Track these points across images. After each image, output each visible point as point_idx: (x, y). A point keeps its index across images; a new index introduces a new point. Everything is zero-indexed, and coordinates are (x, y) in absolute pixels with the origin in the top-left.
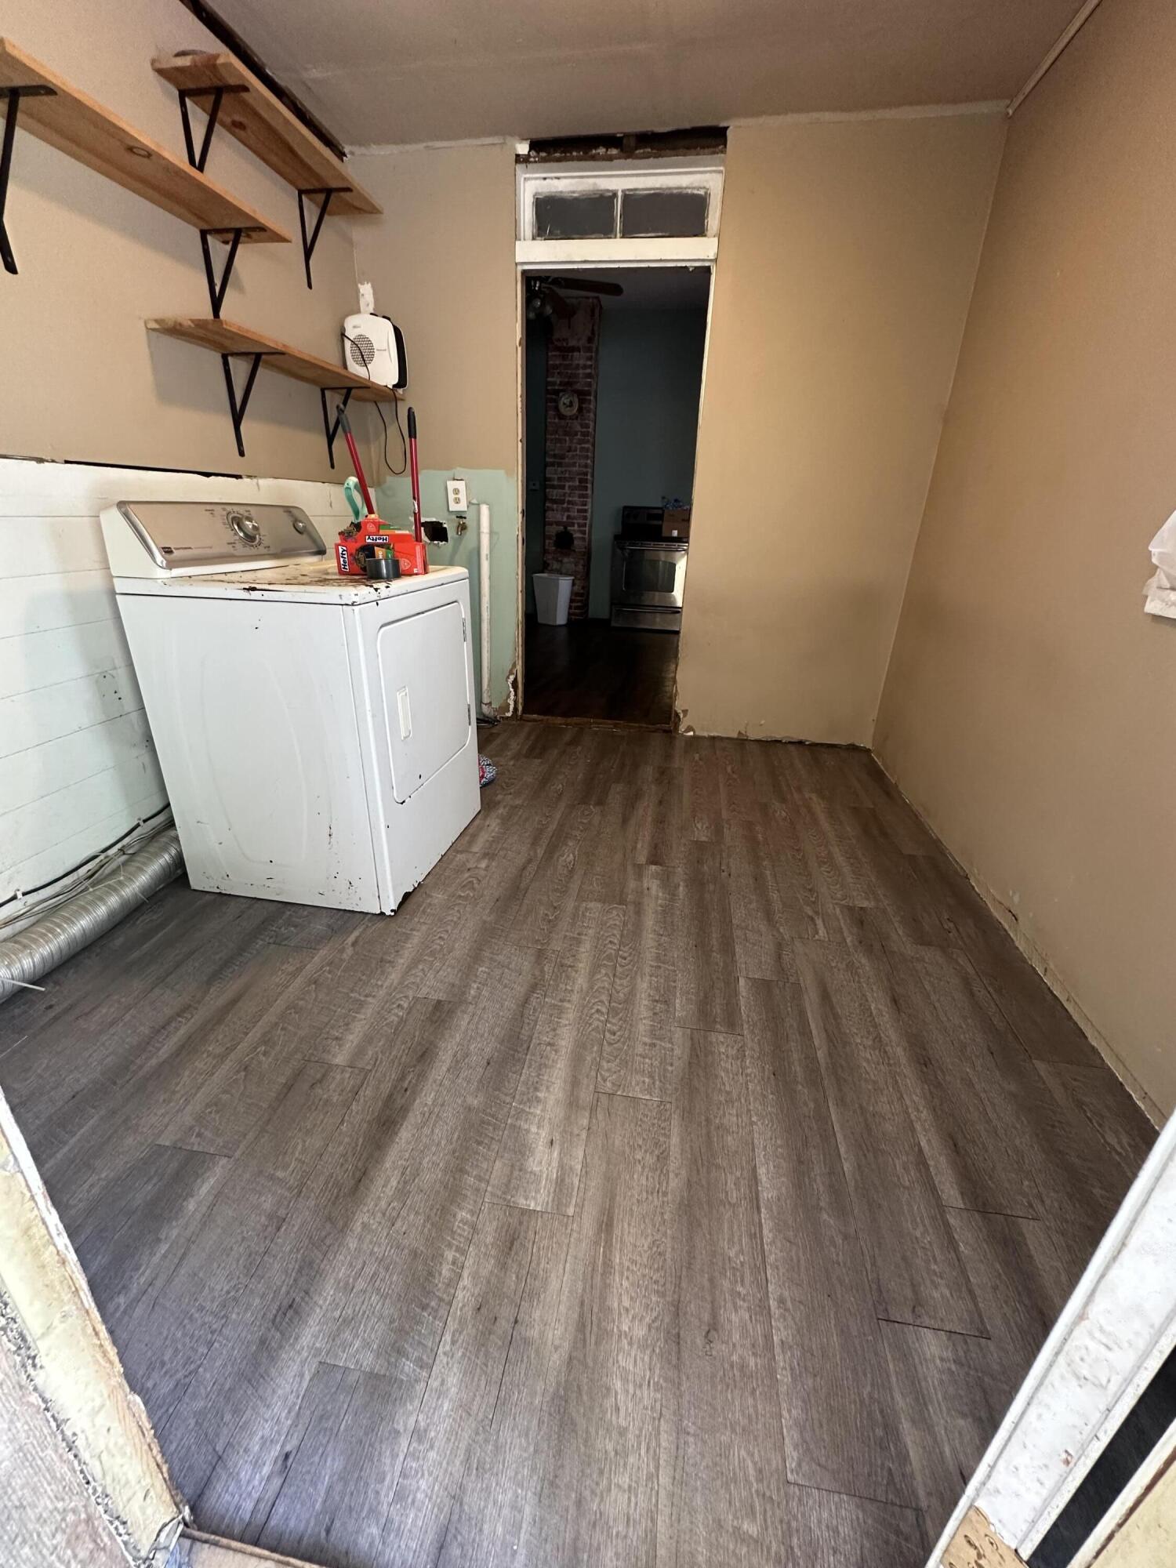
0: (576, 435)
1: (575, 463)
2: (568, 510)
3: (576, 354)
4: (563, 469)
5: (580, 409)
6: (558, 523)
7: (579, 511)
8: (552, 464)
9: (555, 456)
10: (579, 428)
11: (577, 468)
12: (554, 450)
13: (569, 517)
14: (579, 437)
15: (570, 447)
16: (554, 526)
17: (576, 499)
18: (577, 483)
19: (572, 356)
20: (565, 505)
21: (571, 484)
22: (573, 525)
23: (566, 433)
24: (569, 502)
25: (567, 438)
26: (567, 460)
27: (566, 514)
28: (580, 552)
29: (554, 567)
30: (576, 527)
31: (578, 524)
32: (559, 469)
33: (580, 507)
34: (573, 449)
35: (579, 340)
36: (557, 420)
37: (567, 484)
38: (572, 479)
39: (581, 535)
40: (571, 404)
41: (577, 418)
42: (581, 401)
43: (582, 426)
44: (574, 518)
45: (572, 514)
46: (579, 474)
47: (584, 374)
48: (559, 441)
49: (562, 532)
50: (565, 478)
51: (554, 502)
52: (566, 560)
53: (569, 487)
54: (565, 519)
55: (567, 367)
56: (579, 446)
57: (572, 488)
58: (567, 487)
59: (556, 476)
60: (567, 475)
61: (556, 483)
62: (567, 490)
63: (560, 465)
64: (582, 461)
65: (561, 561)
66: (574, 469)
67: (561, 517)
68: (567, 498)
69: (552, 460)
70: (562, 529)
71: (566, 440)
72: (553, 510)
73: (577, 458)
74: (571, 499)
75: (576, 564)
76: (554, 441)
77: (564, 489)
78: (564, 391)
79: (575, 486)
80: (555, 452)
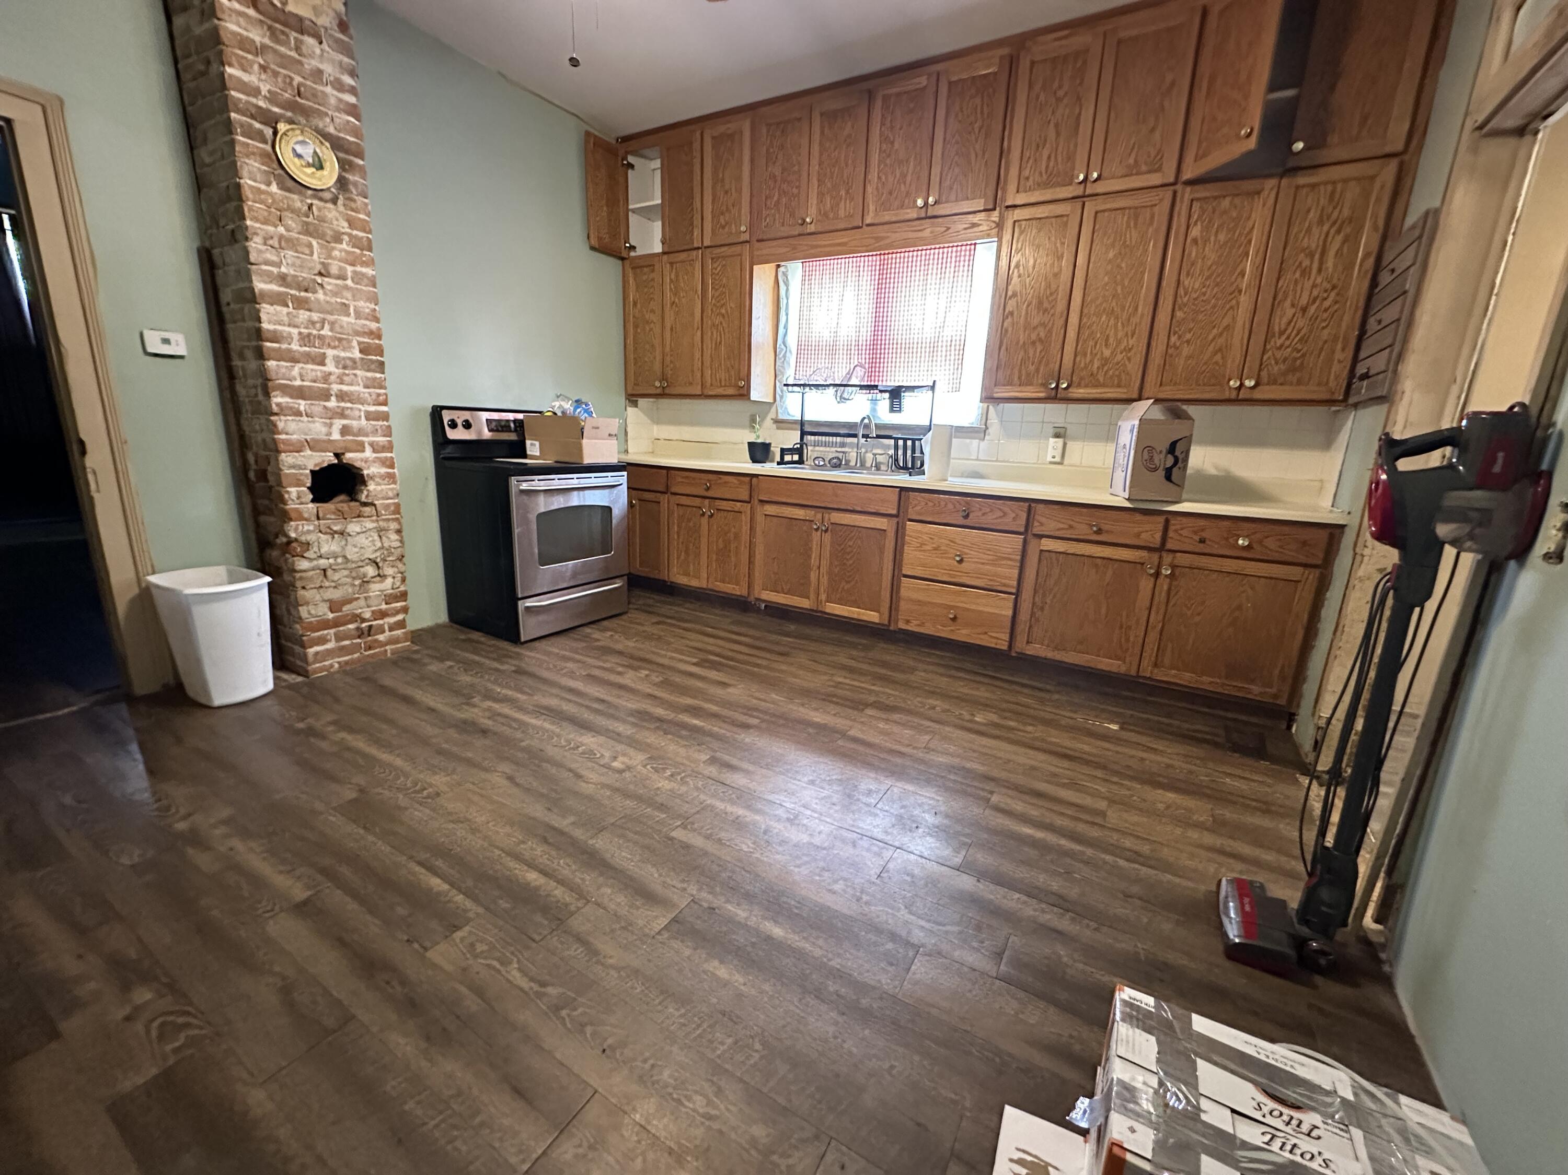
0: (338, 238)
1: (345, 306)
2: (342, 415)
3: (311, 41)
4: (315, 316)
5: (342, 183)
6: (314, 445)
7: (369, 416)
8: (280, 300)
9: (283, 279)
10: (344, 226)
11: (352, 320)
13: (345, 431)
14: (344, 246)
15: (324, 265)
16: (309, 452)
18: (357, 354)
19: (298, 41)
20: (333, 403)
21: (343, 354)
22: (361, 448)
23: (307, 230)
24: (341, 396)
25: (313, 242)
26: (320, 295)
27: (338, 423)
28: (387, 507)
29: (324, 550)
30: (368, 453)
31: (372, 444)
32: (303, 315)
33: (372, 408)
34: (334, 270)
35: (317, 11)
36: (274, 188)
37: (330, 353)
38: (340, 342)
39: (384, 470)
40: (318, 165)
41: (334, 201)
42: (344, 165)
43: (351, 223)
44: (361, 432)
45: (354, 423)
46: (357, 333)
48: (285, 243)
49: (331, 466)
50: (321, 337)
51: (300, 393)
52: (353, 528)
53: (337, 360)
54: (336, 436)
55: (287, 62)
56: (350, 269)
57: (345, 364)
58: (330, 362)
59: (295, 331)
60: (326, 332)
61: (295, 347)
62: (330, 367)
63: (301, 304)
64: (361, 304)
65: (342, 533)
66: (345, 319)
67: (324, 430)
68: (335, 387)
69: (274, 287)
70: (329, 458)
71: (310, 246)
72: (299, 414)
73: (348, 295)
74: (345, 388)
75: (381, 531)
76: (274, 242)
77: (323, 363)
78: (291, 122)
79: (353, 361)
80: (284, 269)
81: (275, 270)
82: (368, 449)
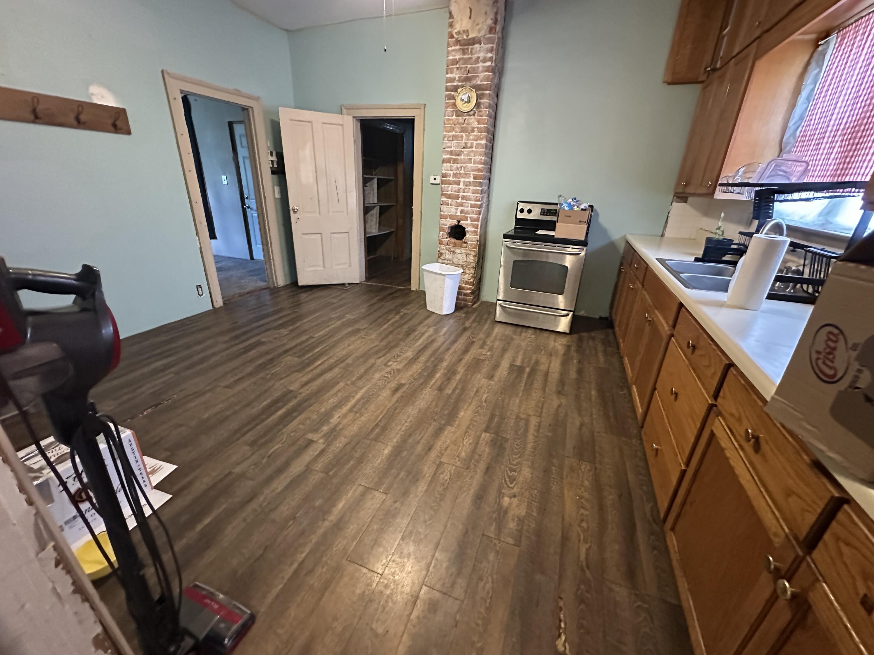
0: (473, 131)
1: (471, 159)
2: (461, 205)
3: (477, 46)
4: (459, 165)
5: (477, 105)
6: (452, 217)
7: (472, 206)
8: (448, 161)
9: (451, 153)
10: (475, 125)
11: (472, 165)
12: (450, 147)
13: (462, 212)
14: (475, 133)
15: (466, 143)
16: (449, 219)
17: (470, 194)
18: (472, 179)
19: (472, 49)
20: (459, 200)
21: (467, 180)
22: (466, 219)
23: (463, 130)
24: (463, 198)
25: (464, 135)
26: (462, 157)
27: (460, 208)
28: (471, 245)
29: (447, 257)
30: (469, 222)
31: (470, 218)
32: (455, 165)
33: (474, 203)
34: (469, 145)
35: (479, 31)
36: (454, 117)
37: (462, 180)
38: (467, 175)
39: (473, 229)
40: (469, 101)
41: (474, 114)
42: (478, 96)
43: (479, 122)
44: (467, 213)
45: (465, 209)
46: (473, 171)
47: (483, 67)
48: (454, 138)
49: (456, 226)
50: (460, 174)
51: (449, 197)
52: (458, 251)
53: (464, 182)
54: (459, 214)
55: (467, 61)
56: (475, 143)
57: (466, 184)
58: (461, 184)
59: (451, 172)
60: (462, 172)
61: (451, 179)
62: (461, 186)
63: (455, 161)
64: (477, 157)
65: (454, 252)
66: (469, 165)
67: (455, 211)
68: (461, 194)
69: (448, 156)
70: (455, 222)
71: (462, 137)
72: (448, 204)
73: (472, 154)
74: (465, 194)
75: (467, 255)
76: (451, 139)
77: (459, 185)
78: (462, 86)
79: (470, 182)
80: (452, 149)
81: (449, 149)
82: (469, 220)
